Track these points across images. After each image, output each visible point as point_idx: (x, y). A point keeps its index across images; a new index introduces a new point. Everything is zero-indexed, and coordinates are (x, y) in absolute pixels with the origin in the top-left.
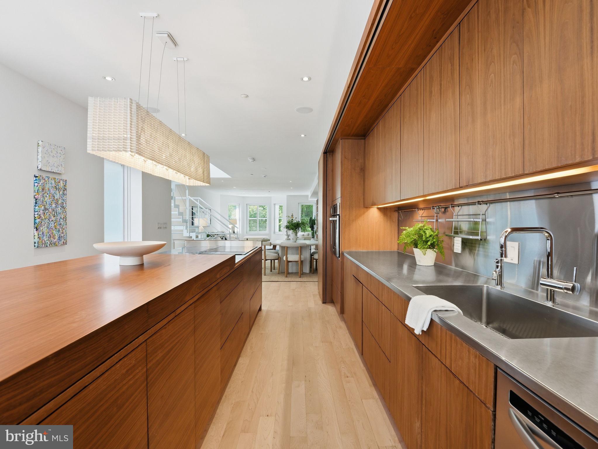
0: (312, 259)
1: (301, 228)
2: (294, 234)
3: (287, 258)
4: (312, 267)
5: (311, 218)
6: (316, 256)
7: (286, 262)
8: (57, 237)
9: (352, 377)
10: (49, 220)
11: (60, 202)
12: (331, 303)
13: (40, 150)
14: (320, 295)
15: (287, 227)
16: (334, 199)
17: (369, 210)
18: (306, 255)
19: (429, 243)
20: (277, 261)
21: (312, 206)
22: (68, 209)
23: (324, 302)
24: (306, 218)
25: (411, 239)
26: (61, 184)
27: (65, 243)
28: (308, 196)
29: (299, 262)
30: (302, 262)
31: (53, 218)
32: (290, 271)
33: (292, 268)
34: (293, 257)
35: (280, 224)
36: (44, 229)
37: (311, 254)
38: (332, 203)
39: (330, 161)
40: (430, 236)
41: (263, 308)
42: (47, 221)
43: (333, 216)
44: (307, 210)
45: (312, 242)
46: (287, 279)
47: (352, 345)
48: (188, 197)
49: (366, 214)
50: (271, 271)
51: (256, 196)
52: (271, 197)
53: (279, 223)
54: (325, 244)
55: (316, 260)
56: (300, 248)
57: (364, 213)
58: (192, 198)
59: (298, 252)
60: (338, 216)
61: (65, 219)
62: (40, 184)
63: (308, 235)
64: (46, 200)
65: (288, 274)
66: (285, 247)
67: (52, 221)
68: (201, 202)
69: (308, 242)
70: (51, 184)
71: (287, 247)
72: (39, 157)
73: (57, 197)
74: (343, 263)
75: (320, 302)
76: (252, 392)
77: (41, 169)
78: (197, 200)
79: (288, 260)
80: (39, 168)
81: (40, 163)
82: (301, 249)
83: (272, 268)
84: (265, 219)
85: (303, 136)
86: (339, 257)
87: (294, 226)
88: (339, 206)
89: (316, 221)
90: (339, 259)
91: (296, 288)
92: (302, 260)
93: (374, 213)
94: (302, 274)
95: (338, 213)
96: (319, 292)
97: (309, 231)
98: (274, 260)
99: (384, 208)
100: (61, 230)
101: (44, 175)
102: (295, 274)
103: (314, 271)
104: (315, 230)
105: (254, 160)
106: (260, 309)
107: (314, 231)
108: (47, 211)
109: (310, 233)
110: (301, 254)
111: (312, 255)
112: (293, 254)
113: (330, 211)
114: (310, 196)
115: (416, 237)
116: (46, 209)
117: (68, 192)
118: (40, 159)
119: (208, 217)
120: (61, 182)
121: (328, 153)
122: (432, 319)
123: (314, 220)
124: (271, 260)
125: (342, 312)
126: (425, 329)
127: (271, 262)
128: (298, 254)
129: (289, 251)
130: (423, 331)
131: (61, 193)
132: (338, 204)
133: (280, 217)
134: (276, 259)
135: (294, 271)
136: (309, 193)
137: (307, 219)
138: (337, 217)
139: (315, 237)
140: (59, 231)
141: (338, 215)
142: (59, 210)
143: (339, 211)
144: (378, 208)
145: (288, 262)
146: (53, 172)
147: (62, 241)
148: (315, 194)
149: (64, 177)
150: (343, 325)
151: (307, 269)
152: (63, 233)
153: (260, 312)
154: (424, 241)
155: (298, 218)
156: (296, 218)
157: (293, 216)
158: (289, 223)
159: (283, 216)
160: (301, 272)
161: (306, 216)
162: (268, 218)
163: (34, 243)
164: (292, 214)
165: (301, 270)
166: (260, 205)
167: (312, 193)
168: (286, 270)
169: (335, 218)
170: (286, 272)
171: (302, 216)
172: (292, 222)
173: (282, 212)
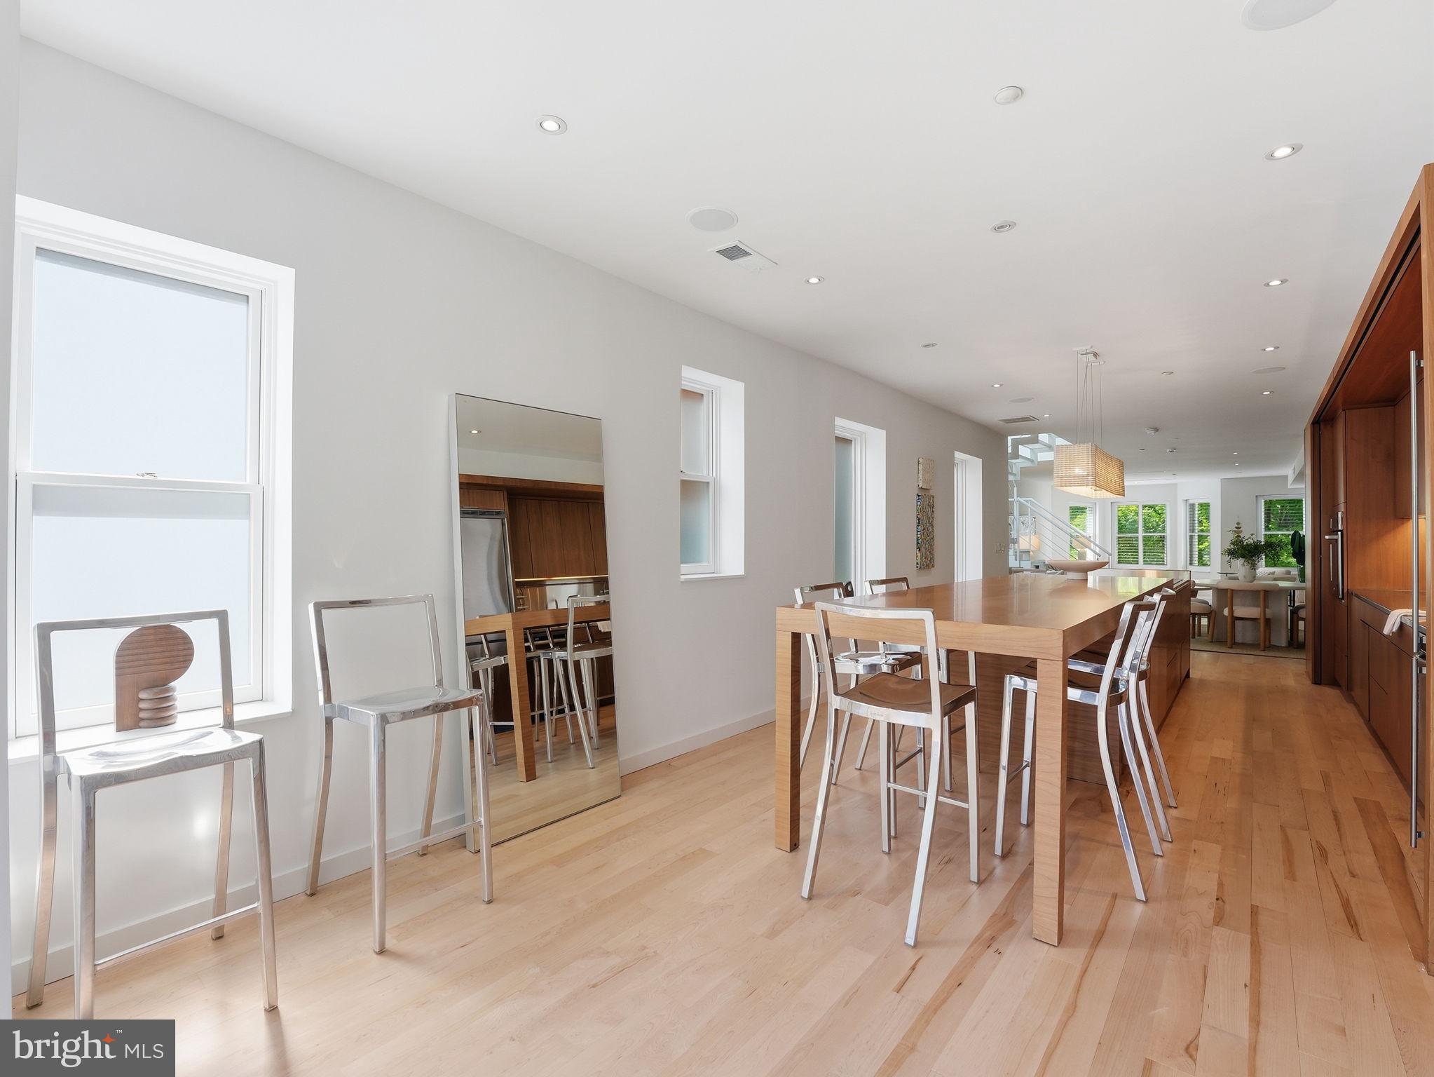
0: (1295, 618)
1: (1267, 557)
2: (1248, 568)
3: (1231, 611)
4: (1295, 635)
5: (1296, 531)
7: (1229, 620)
8: (929, 559)
11: (931, 520)
12: (1331, 685)
13: (920, 467)
14: (1307, 674)
15: (1231, 553)
17: (1404, 523)
18: (1281, 610)
21: (1300, 501)
22: (935, 528)
23: (1317, 683)
24: (1279, 533)
26: (931, 501)
27: (933, 566)
28: (1286, 477)
29: (1262, 621)
31: (927, 539)
32: (1239, 639)
33: (1244, 634)
34: (1246, 611)
35: (1201, 547)
36: (922, 549)
37: (1291, 608)
38: (1329, 511)
39: (1326, 434)
41: (1191, 676)
42: (924, 541)
43: (1332, 532)
46: (1233, 651)
48: (1015, 498)
49: (1401, 528)
52: (1176, 484)
53: (1202, 543)
54: (1317, 581)
56: (1262, 594)
57: (1395, 527)
58: (1021, 500)
59: (1260, 602)
60: (1339, 533)
61: (933, 539)
62: (921, 503)
63: (1288, 572)
64: (923, 518)
66: (1227, 589)
67: (927, 541)
69: (1286, 585)
70: (926, 501)
71: (1232, 590)
72: (920, 475)
73: (929, 514)
74: (1348, 608)
75: (1307, 682)
79: (1235, 616)
80: (920, 486)
81: (921, 481)
82: (1266, 595)
84: (1158, 535)
85: (1267, 393)
86: (1342, 599)
87: (1245, 551)
88: (1342, 517)
89: (1304, 542)
90: (1344, 601)
92: (1267, 617)
94: (1270, 647)
95: (1340, 528)
97: (1289, 565)
100: (931, 551)
101: (923, 493)
102: (1254, 646)
103: (1294, 644)
105: (1156, 430)
106: (1188, 675)
108: (924, 531)
109: (1295, 572)
110: (1266, 606)
111: (1295, 611)
112: (1244, 605)
113: (1326, 523)
114: (1291, 479)
116: (923, 529)
117: (935, 509)
118: (920, 477)
120: (932, 498)
121: (1321, 424)
124: (1193, 616)
127: (1194, 619)
128: (1259, 606)
129: (1236, 601)
131: (931, 510)
132: (1339, 513)
133: (1203, 531)
134: (1204, 614)
135: (1249, 640)
136: (1289, 471)
137: (1283, 534)
138: (1337, 534)
140: (930, 553)
141: (1340, 531)
142: (930, 529)
143: (1342, 524)
145: (1235, 618)
146: (927, 489)
147: (932, 563)
148: (1300, 476)
149: (931, 493)
151: (1282, 639)
152: (932, 555)
153: (1187, 679)
155: (1258, 532)
156: (1252, 535)
157: (1240, 528)
158: (1232, 544)
159: (1211, 529)
160: (1265, 642)
161: (1280, 527)
162: (1168, 533)
163: (917, 563)
164: (1238, 523)
165: (1267, 638)
166: (1145, 504)
167: (1297, 473)
168: (1229, 634)
169: (1335, 537)
170: (1229, 639)
171: (1267, 528)
172: (1241, 542)
173: (1208, 519)
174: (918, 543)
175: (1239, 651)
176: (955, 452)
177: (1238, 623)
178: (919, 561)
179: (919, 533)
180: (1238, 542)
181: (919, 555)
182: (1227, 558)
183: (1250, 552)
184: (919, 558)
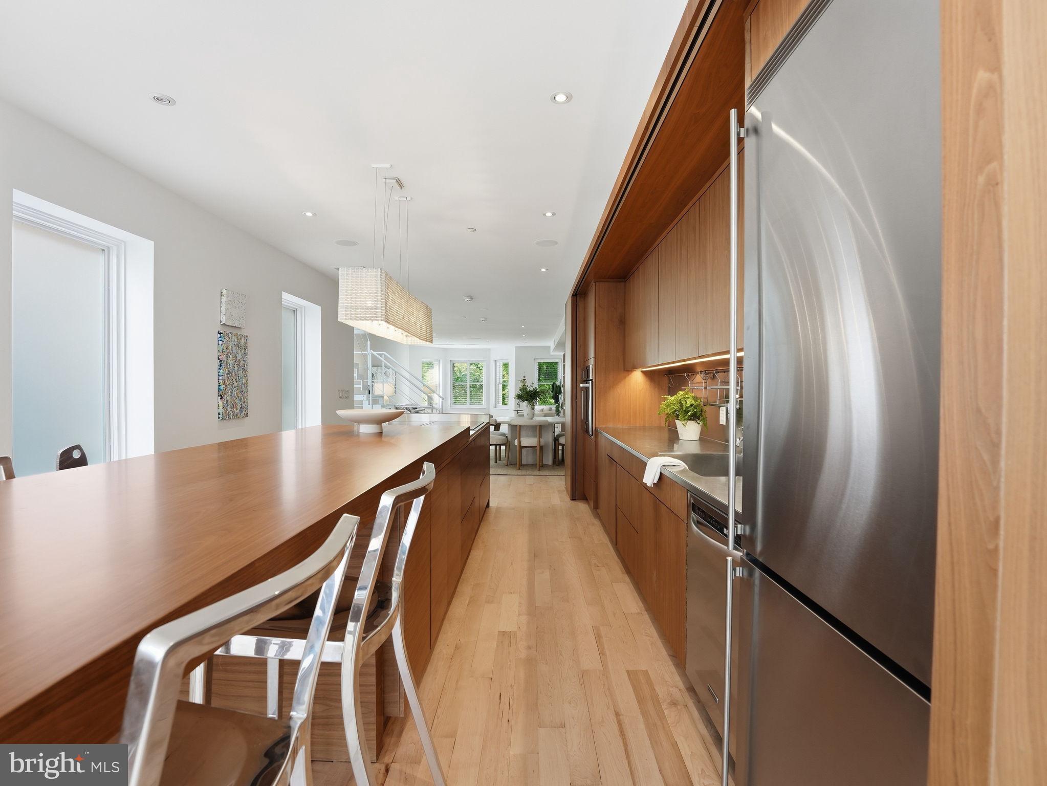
0: (557, 445)
1: (541, 399)
2: (529, 408)
3: (520, 442)
4: (557, 456)
5: (554, 383)
6: (562, 440)
7: (518, 449)
8: (239, 407)
9: (604, 566)
10: (232, 386)
11: (241, 364)
12: (583, 500)
13: (224, 299)
14: (567, 491)
15: (520, 397)
16: (586, 360)
17: (631, 374)
18: (548, 439)
19: (689, 414)
20: (504, 446)
21: (556, 364)
22: (248, 374)
23: (573, 498)
24: (545, 384)
25: (672, 409)
26: (243, 342)
27: (246, 416)
28: (549, 348)
29: (538, 448)
30: (541, 448)
31: (236, 384)
32: (524, 461)
33: (527, 458)
34: (528, 441)
35: (504, 392)
36: (227, 397)
37: (554, 438)
38: (584, 365)
39: (581, 305)
40: (692, 405)
41: (491, 505)
42: (230, 387)
43: (585, 381)
44: (548, 371)
45: (555, 419)
46: (520, 473)
47: (606, 540)
48: (369, 351)
49: (627, 379)
50: (496, 462)
51: (465, 347)
52: (490, 349)
53: (503, 390)
54: (574, 420)
55: (563, 445)
56: (538, 428)
57: (624, 378)
58: (375, 353)
59: (536, 434)
60: (590, 382)
61: (246, 384)
62: (224, 342)
63: (550, 409)
64: (229, 361)
65: (521, 466)
66: (516, 426)
67: (235, 387)
68: (386, 358)
69: (550, 419)
70: (234, 341)
71: (520, 426)
72: (223, 309)
73: (239, 357)
74: (596, 442)
75: (567, 498)
76: (492, 576)
77: (225, 324)
78: (381, 355)
79: (522, 445)
80: (223, 322)
81: (224, 317)
82: (540, 429)
83: (498, 458)
84: (478, 384)
85: (543, 270)
86: (592, 435)
87: (528, 396)
88: (592, 369)
89: (562, 389)
90: (593, 437)
91: (534, 484)
92: (541, 445)
93: (637, 378)
94: (542, 466)
95: (591, 378)
96: (566, 488)
97: (551, 404)
98: (500, 445)
99: (651, 371)
100: (242, 398)
101: (228, 330)
102: (532, 466)
103: (558, 463)
104: (560, 402)
106: (488, 506)
107: (559, 404)
108: (230, 375)
109: (553, 407)
110: (540, 437)
111: (556, 440)
112: (527, 436)
113: (581, 374)
114: (552, 349)
115: (677, 407)
116: (229, 373)
117: (249, 351)
118: (224, 312)
119: (391, 380)
120: (243, 338)
121: (578, 296)
122: (661, 473)
123: (559, 386)
124: (496, 446)
125: (596, 507)
126: (655, 482)
127: (496, 448)
128: (536, 437)
129: (523, 433)
130: (654, 484)
131: (242, 352)
132: (591, 366)
133: (504, 381)
134: (503, 445)
135: (531, 462)
136: (551, 343)
137: (548, 384)
138: (589, 383)
139: (561, 414)
140: (241, 400)
141: (591, 380)
142: (241, 374)
143: (592, 375)
144: (642, 372)
145: (522, 447)
146: (236, 327)
147: (244, 412)
148: (560, 345)
149: (244, 332)
150: (597, 522)
151: (549, 460)
152: (244, 402)
153: (487, 509)
154: (685, 411)
156: (533, 384)
157: (525, 380)
158: (520, 390)
159: (509, 380)
160: (540, 462)
161: (546, 380)
162: (484, 383)
163: (219, 414)
164: (524, 377)
165: (541, 460)
166: (472, 363)
167: (556, 344)
168: (518, 460)
169: (587, 385)
170: (518, 463)
171: (539, 381)
172: (526, 389)
173: (507, 373)
174: (219, 390)
175: (524, 472)
176: (283, 292)
177: (524, 450)
178: (221, 410)
179: (221, 378)
180: (524, 389)
181: (221, 403)
182: (518, 401)
183: (531, 396)
184: (221, 407)
